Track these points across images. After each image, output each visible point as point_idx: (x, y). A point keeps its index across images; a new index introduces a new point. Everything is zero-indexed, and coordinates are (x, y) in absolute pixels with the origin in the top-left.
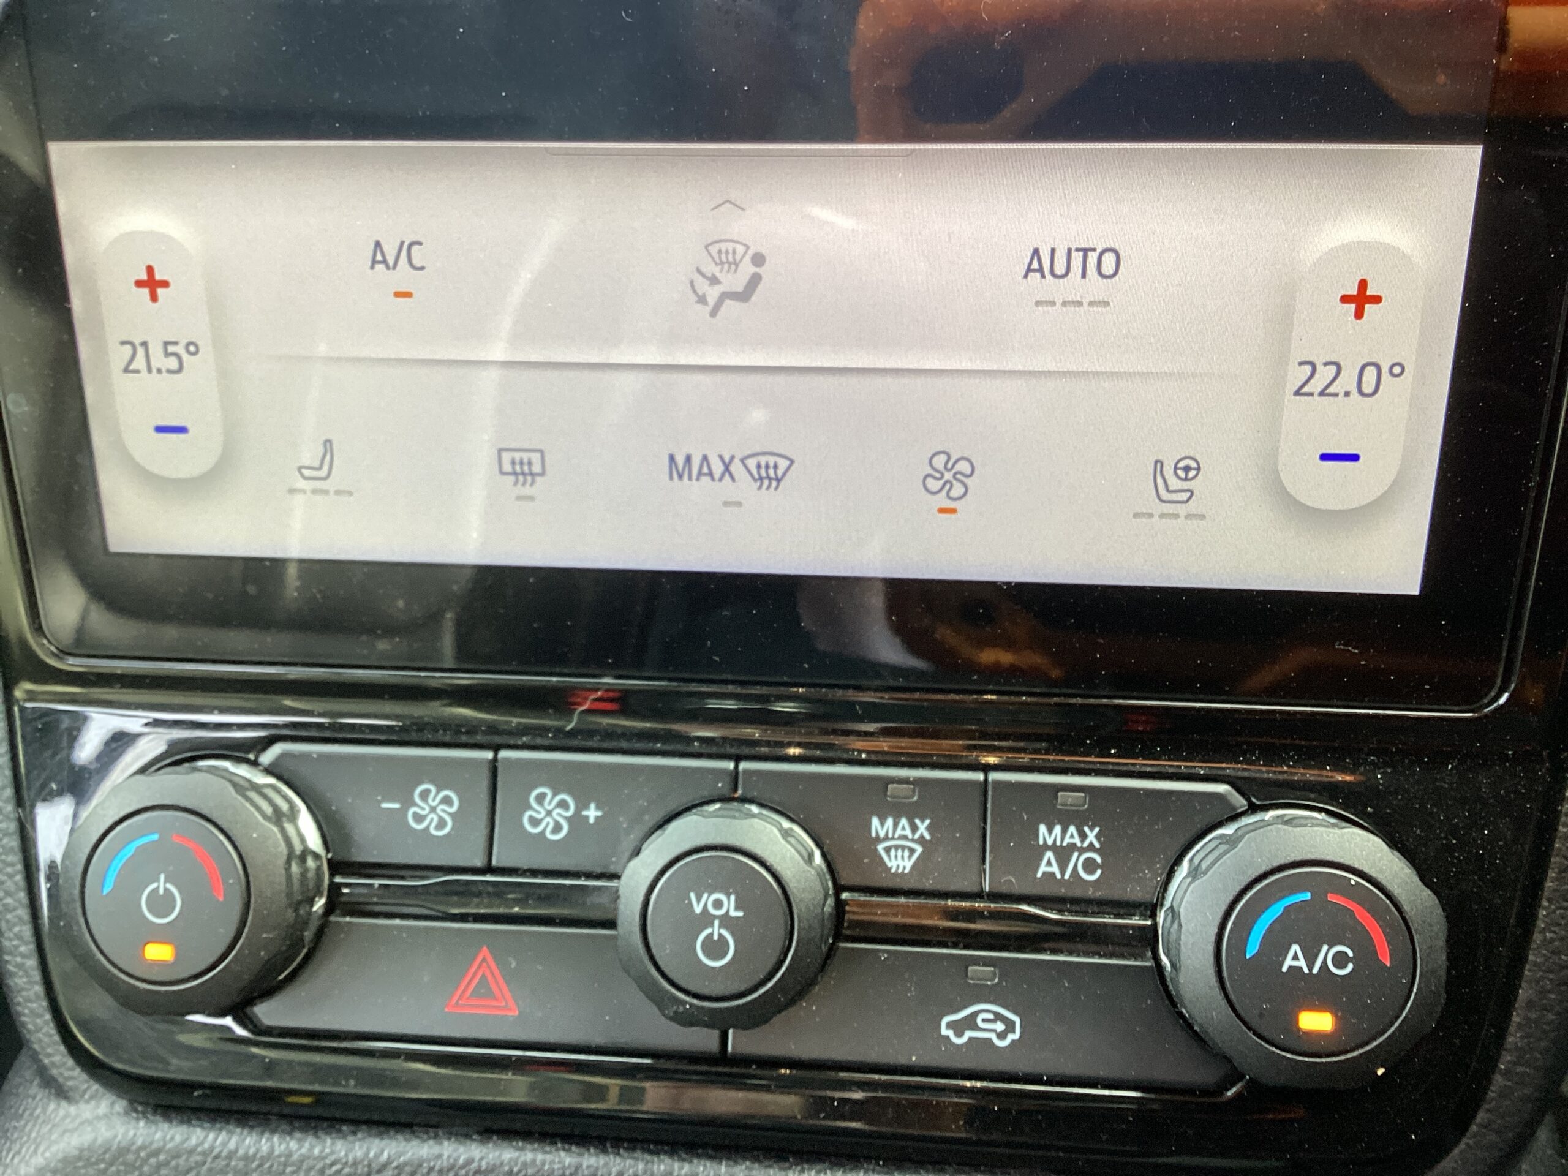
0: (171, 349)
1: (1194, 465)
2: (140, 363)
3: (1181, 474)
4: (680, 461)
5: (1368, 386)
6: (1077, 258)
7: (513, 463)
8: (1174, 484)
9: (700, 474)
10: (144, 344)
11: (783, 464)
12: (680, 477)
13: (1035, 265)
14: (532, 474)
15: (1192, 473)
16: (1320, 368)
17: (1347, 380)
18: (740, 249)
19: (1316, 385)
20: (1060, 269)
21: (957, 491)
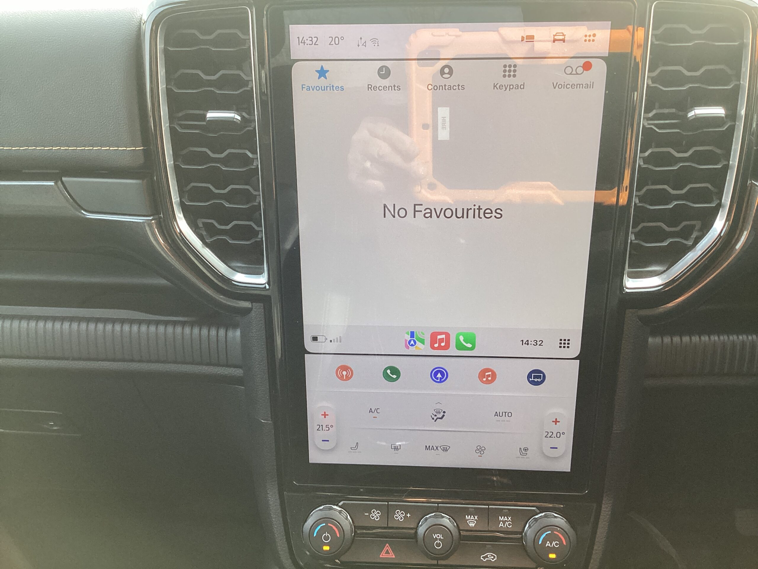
0: (327, 426)
1: (527, 449)
2: (321, 429)
3: (525, 450)
4: (428, 447)
5: (558, 436)
6: (504, 414)
7: (394, 447)
8: (523, 452)
9: (432, 449)
10: (322, 425)
11: (448, 448)
12: (428, 450)
13: (496, 414)
14: (398, 449)
15: (527, 450)
16: (549, 433)
17: (555, 435)
18: (441, 411)
19: (549, 436)
20: (501, 415)
21: (482, 452)
